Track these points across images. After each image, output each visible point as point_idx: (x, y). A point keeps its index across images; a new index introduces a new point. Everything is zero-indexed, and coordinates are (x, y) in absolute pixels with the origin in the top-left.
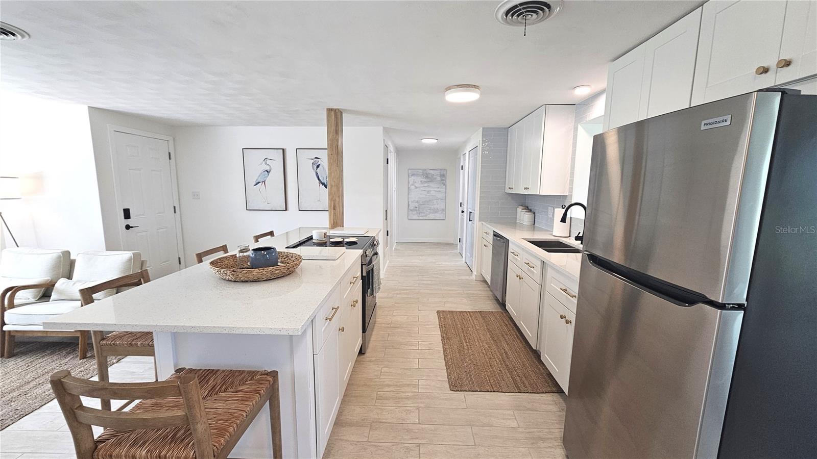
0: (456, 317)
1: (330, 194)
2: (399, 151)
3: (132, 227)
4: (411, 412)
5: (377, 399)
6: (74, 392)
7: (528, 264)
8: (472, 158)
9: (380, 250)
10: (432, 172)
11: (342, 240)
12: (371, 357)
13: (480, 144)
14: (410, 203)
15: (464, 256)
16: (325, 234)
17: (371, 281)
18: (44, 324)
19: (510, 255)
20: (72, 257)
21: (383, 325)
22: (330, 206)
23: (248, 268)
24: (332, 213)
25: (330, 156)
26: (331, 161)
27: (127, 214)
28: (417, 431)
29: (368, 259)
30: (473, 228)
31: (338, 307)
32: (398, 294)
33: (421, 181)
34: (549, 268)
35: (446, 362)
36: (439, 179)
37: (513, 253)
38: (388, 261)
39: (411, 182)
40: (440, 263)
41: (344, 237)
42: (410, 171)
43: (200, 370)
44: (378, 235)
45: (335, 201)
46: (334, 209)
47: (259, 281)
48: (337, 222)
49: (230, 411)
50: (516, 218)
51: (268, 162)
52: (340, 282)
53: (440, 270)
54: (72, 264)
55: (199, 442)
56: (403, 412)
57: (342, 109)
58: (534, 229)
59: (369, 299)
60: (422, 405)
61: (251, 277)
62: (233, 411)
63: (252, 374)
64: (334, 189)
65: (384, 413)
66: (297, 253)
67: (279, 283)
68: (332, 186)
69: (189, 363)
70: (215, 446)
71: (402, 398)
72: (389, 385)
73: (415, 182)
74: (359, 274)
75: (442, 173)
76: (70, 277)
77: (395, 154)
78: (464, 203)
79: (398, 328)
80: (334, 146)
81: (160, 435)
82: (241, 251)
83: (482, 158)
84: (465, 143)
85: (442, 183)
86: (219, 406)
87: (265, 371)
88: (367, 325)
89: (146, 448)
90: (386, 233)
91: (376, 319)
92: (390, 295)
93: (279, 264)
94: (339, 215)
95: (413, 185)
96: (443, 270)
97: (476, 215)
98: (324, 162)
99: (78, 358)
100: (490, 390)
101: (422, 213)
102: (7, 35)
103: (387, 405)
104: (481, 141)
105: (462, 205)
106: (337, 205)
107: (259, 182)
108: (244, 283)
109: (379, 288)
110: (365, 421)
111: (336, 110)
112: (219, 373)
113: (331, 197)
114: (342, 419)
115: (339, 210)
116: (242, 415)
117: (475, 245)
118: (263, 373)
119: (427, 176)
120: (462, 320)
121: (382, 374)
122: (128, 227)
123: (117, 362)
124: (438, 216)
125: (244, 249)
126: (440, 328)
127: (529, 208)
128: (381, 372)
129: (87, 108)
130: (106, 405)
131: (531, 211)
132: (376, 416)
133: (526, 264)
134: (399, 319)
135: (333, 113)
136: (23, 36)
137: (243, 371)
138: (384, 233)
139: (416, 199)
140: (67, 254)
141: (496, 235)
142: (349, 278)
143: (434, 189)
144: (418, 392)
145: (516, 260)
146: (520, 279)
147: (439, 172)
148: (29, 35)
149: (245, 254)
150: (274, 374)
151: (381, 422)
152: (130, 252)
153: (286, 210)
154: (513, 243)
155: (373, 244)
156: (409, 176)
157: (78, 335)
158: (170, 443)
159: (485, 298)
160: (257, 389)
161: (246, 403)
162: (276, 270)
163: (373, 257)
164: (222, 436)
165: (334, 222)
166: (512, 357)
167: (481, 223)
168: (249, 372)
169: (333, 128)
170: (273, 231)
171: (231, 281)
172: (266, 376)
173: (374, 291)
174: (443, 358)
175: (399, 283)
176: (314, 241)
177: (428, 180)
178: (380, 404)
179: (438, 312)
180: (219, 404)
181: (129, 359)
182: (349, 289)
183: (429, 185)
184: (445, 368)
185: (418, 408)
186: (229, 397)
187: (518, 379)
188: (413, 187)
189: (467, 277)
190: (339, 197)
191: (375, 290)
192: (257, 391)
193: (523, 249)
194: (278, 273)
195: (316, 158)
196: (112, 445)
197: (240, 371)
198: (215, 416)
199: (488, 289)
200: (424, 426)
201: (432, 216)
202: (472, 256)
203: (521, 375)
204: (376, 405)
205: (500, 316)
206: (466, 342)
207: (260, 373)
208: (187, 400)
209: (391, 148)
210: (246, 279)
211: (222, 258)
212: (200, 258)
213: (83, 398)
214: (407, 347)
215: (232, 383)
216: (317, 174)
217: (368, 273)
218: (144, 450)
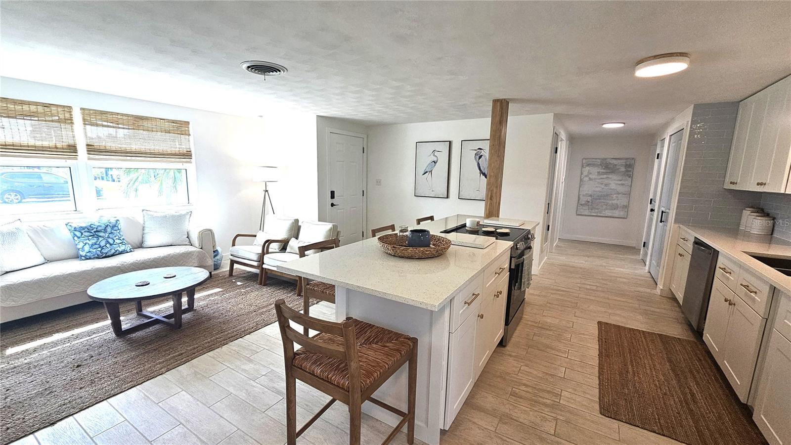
0: (623, 334)
1: (488, 184)
2: (572, 139)
3: (335, 205)
4: (546, 420)
5: (511, 395)
6: (286, 315)
7: (746, 287)
8: (673, 145)
9: (536, 245)
10: (615, 162)
11: (494, 230)
12: (512, 352)
13: (687, 126)
14: (581, 197)
15: (647, 263)
16: (478, 222)
17: (519, 275)
18: (277, 267)
19: (718, 272)
20: (299, 224)
21: (530, 323)
22: (487, 195)
23: (405, 246)
24: (488, 203)
25: (492, 147)
26: (493, 152)
27: (333, 193)
28: (550, 442)
29: (519, 252)
30: (664, 231)
31: (479, 294)
32: (552, 293)
33: (598, 172)
34: (782, 298)
35: (600, 381)
36: (623, 169)
37: (724, 269)
38: (546, 258)
39: (585, 173)
40: (612, 268)
41: (497, 228)
42: (584, 161)
43: (362, 322)
44: (534, 228)
45: (492, 191)
46: (491, 199)
47: (412, 258)
48: (493, 211)
49: (377, 360)
50: (739, 224)
51: (436, 154)
52: (483, 270)
53: (611, 276)
54: (299, 228)
55: (352, 376)
56: (538, 417)
57: (508, 99)
58: (771, 241)
59: (515, 293)
60: (561, 418)
61: (406, 254)
62: (379, 360)
63: (398, 336)
64: (492, 180)
65: (516, 411)
66: (447, 238)
67: (428, 262)
68: (490, 176)
69: (356, 315)
70: (362, 383)
71: (539, 403)
72: (527, 385)
73: (589, 173)
74: (507, 266)
75: (628, 163)
76: (297, 238)
77: (568, 142)
78: (655, 199)
79: (547, 329)
80: (497, 137)
81: (330, 362)
82: (401, 231)
83: (688, 144)
84: (666, 125)
85: (628, 175)
86: (370, 354)
87: (408, 336)
88: (510, 318)
89: (321, 368)
90: (546, 227)
91: (523, 314)
92: (544, 294)
93: (431, 246)
94: (495, 204)
95: (586, 176)
96: (614, 277)
97: (670, 216)
98: (486, 153)
99: (296, 295)
100: (657, 431)
101: (594, 208)
102: (276, 72)
103: (521, 404)
104: (690, 123)
105: (653, 202)
106: (494, 195)
107: (427, 172)
108: (401, 259)
109: (529, 284)
110: (496, 411)
111: (502, 100)
112: (375, 327)
113: (489, 187)
114: (472, 401)
115: (495, 201)
116: (385, 366)
117: (664, 253)
118: (406, 337)
119: (608, 167)
120: (632, 339)
121: (521, 371)
122: (332, 205)
123: (316, 303)
124: (617, 213)
125: (404, 230)
126: (599, 341)
127: (766, 211)
128: (520, 369)
129: (316, 117)
130: (306, 331)
131: (767, 215)
132: (507, 411)
133: (744, 286)
134: (548, 320)
135: (499, 104)
136: (284, 71)
137: (392, 331)
138: (543, 227)
139: (590, 193)
140: (297, 221)
141: (698, 243)
142: (495, 267)
143: (614, 183)
144: (559, 403)
145: (728, 278)
146: (730, 304)
147: (624, 161)
148: (287, 70)
149: (405, 234)
150: (415, 341)
151: (511, 418)
152: (332, 224)
153: (447, 197)
154: (727, 257)
155: (526, 237)
156: (583, 166)
157: (297, 279)
158: (335, 370)
159: (671, 319)
160: (399, 349)
161: (390, 358)
162: (427, 251)
163: (525, 251)
164: (369, 377)
165: (489, 212)
166: (702, 402)
167: (677, 225)
168: (396, 334)
169: (498, 119)
170: (433, 216)
171: (391, 255)
172: (408, 340)
173: (522, 286)
174: (598, 375)
175: (555, 282)
176: (467, 228)
177: (608, 171)
178: (514, 400)
179: (599, 323)
180: (371, 353)
181: (323, 303)
182: (493, 279)
183: (608, 176)
184: (598, 387)
185: (556, 419)
186: (378, 349)
187: (707, 432)
188: (586, 179)
189: (649, 290)
190: (497, 187)
191: (524, 284)
192: (399, 351)
193: (741, 266)
194: (429, 254)
195: (479, 149)
196: (302, 359)
197: (389, 331)
198: (366, 360)
199: (678, 309)
200: (559, 440)
201: (608, 213)
202: (658, 265)
203: (713, 428)
204: (509, 400)
205: (691, 347)
206: (632, 366)
207: (404, 336)
208: (347, 340)
209: (563, 135)
210: (402, 255)
211: (387, 235)
212: (374, 233)
213: (290, 321)
214: (553, 352)
215: (382, 339)
216: (478, 164)
217: (517, 266)
218: (319, 369)
